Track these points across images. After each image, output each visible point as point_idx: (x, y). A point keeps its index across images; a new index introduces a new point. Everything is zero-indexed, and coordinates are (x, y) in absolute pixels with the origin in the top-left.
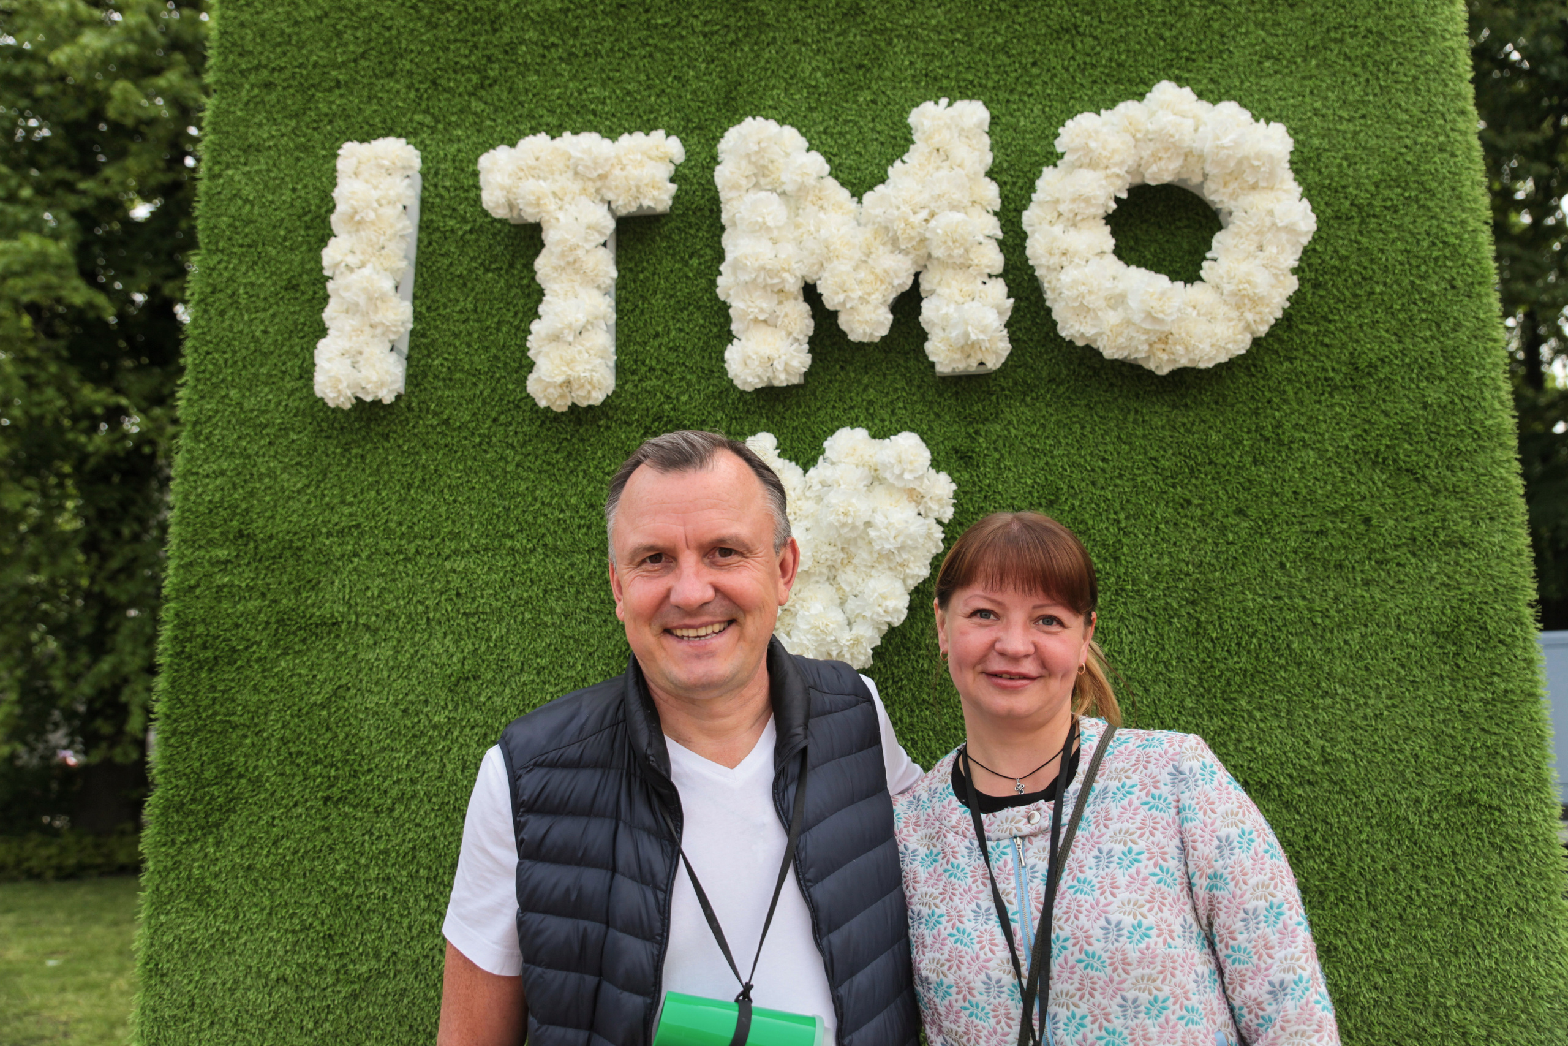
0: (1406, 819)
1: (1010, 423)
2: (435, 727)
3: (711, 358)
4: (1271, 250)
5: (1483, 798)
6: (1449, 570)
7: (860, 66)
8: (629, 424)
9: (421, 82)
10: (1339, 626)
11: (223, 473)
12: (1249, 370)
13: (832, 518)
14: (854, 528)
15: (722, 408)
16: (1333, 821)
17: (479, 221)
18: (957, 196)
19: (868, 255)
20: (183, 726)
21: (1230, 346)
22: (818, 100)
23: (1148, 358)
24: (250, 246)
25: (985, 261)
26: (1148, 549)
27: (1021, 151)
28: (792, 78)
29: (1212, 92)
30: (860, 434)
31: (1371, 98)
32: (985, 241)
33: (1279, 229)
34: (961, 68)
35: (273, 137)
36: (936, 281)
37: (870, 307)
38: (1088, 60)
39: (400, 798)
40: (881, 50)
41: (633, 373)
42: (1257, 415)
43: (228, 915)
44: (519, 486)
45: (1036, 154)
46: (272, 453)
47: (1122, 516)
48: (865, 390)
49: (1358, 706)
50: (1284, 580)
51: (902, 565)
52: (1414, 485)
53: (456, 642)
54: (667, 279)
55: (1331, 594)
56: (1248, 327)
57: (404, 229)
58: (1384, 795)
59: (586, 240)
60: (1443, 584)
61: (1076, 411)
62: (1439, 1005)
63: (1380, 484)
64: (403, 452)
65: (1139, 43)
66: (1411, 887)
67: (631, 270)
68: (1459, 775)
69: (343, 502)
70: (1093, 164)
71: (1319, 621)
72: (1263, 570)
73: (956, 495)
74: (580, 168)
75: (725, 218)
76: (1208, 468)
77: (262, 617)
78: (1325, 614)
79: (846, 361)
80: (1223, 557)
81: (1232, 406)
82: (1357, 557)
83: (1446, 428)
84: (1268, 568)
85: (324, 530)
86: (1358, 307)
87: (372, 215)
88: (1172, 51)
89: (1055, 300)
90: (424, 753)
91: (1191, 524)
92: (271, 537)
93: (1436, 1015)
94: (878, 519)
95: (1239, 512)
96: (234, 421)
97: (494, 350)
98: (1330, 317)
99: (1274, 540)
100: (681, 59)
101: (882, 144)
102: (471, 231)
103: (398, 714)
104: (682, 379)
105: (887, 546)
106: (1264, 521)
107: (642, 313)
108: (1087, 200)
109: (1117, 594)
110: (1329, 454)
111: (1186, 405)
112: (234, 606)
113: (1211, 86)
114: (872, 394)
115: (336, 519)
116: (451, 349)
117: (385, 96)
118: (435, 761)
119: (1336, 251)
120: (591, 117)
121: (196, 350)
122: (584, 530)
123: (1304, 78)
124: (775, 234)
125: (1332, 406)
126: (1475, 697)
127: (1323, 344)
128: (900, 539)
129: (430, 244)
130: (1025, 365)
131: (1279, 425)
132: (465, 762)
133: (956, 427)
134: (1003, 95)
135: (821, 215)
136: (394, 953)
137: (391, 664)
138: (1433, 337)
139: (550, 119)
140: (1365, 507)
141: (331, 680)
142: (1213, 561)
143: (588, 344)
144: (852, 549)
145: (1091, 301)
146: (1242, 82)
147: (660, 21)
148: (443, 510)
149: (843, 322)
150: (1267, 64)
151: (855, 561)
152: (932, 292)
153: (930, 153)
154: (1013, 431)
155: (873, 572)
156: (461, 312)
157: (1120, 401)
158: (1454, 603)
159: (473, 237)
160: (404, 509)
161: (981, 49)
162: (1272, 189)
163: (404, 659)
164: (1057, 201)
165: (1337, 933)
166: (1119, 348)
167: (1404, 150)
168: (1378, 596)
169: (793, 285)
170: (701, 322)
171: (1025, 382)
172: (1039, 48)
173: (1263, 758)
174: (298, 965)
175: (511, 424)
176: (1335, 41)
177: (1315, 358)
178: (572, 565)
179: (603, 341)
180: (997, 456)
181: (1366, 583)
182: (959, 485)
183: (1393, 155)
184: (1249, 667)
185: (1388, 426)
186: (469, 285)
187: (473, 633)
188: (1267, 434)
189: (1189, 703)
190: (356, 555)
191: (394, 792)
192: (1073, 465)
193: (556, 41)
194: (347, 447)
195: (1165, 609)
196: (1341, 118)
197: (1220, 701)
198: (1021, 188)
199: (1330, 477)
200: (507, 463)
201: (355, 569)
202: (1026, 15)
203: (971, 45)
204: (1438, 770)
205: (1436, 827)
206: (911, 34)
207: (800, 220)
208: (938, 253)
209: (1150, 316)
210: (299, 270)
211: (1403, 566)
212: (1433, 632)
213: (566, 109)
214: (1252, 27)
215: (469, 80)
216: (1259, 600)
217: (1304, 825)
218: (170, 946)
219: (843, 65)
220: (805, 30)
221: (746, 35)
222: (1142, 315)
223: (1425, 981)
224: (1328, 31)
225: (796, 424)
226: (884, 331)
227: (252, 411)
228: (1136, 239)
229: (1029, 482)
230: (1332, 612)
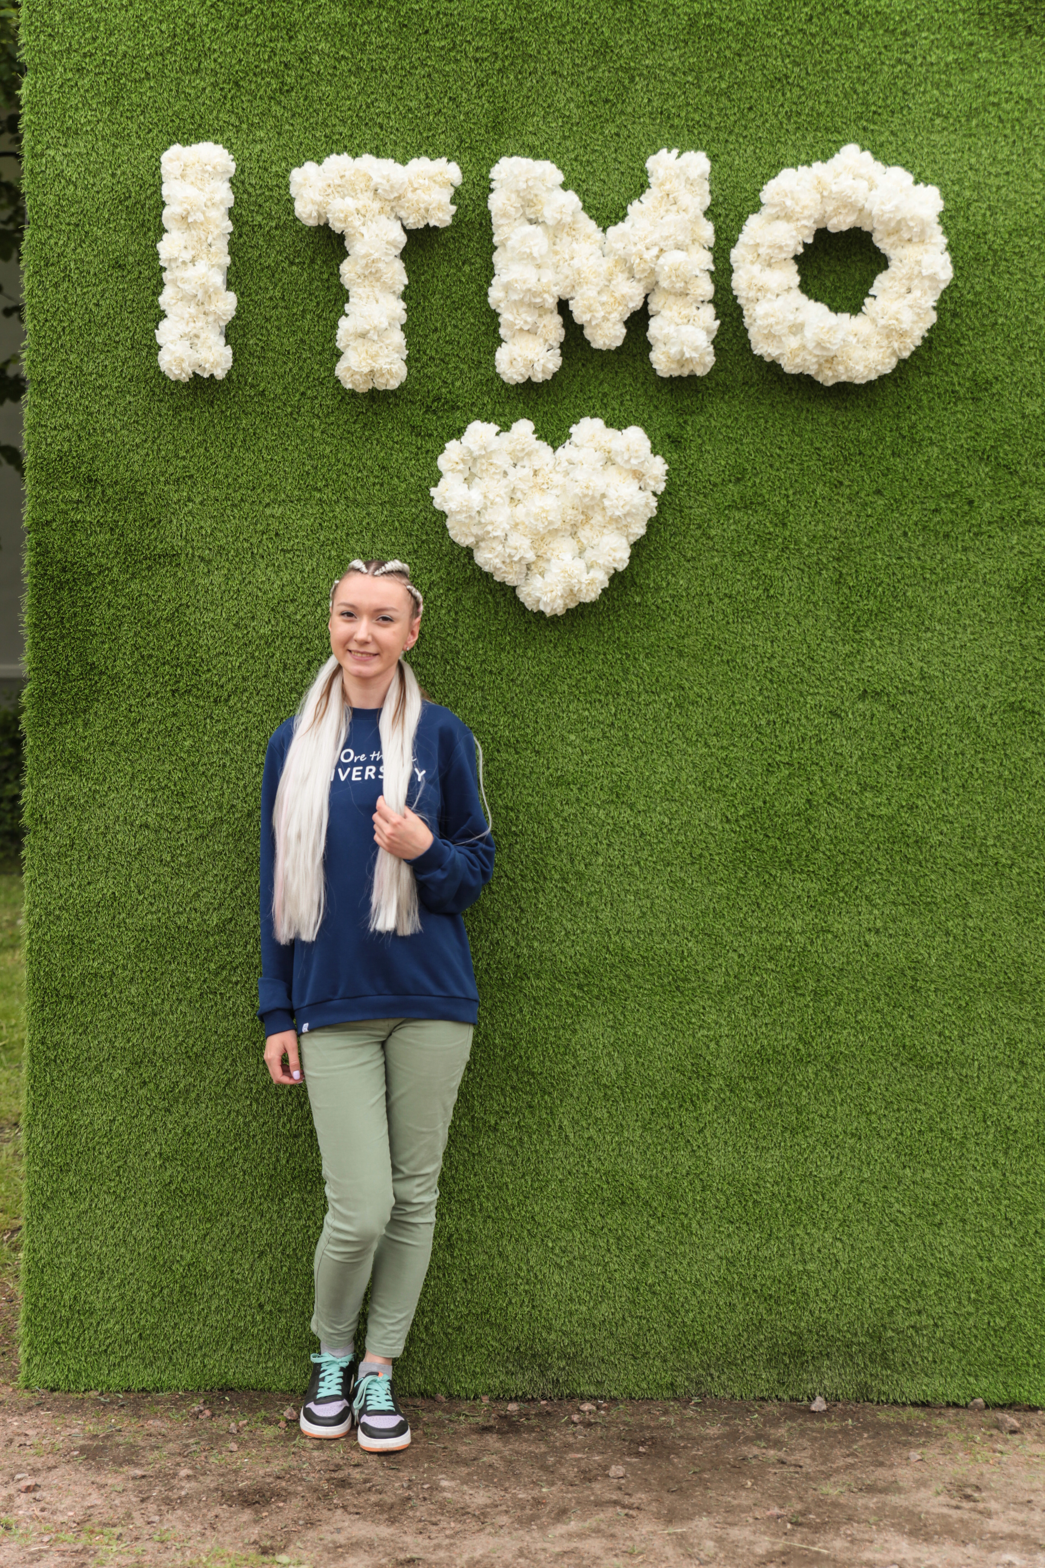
0: (975, 719)
1: (711, 415)
2: (261, 638)
3: (479, 351)
4: (917, 293)
5: (1029, 706)
6: (1025, 541)
7: (607, 101)
8: (413, 403)
9: (224, 82)
10: (943, 580)
11: (68, 427)
12: (895, 380)
13: (578, 491)
14: (593, 498)
15: (488, 393)
16: (923, 719)
17: (283, 218)
18: (681, 238)
19: (610, 281)
20: (50, 634)
21: (879, 368)
22: (571, 129)
23: (817, 373)
24: (78, 225)
25: (699, 291)
26: (808, 518)
27: (734, 187)
28: (549, 107)
29: (891, 143)
30: (598, 423)
31: (1015, 157)
32: (701, 275)
33: (923, 278)
34: (690, 108)
35: (89, 122)
36: (661, 304)
37: (610, 325)
38: (794, 108)
39: (234, 692)
40: (624, 87)
41: (417, 360)
42: (899, 418)
43: (97, 779)
44: (324, 449)
45: (746, 191)
46: (112, 412)
47: (791, 492)
48: (601, 384)
49: (950, 639)
50: (906, 545)
51: (626, 526)
52: (1008, 477)
53: (276, 572)
54: (444, 282)
55: (939, 557)
56: (894, 353)
57: (226, 228)
58: (961, 702)
59: (387, 254)
60: (1021, 552)
61: (762, 408)
62: (982, 844)
63: (983, 476)
64: (226, 416)
65: (836, 95)
66: (973, 766)
67: (414, 272)
68: (1015, 689)
69: (177, 456)
70: (787, 216)
71: (928, 576)
72: (891, 536)
73: (668, 473)
74: (380, 191)
75: (496, 240)
76: (858, 458)
77: (111, 548)
78: (933, 571)
79: (587, 360)
80: (862, 526)
81: (881, 409)
82: (960, 530)
83: (1037, 434)
84: (895, 536)
85: (162, 479)
86: (984, 334)
87: (202, 218)
88: (863, 104)
89: (751, 324)
90: (253, 657)
91: (841, 500)
92: (116, 483)
93: (980, 852)
94: (611, 493)
95: (878, 492)
96: (75, 382)
97: (300, 334)
98: (962, 341)
99: (901, 514)
100: (455, 81)
101: (622, 173)
102: (276, 228)
103: (231, 627)
104: (456, 368)
105: (617, 513)
106: (895, 500)
107: (424, 309)
108: (781, 248)
109: (783, 551)
110: (949, 451)
111: (846, 407)
112: (87, 539)
113: (892, 138)
114: (606, 388)
115: (171, 470)
116: (264, 332)
117: (192, 92)
118: (261, 664)
119: (972, 287)
120: (379, 131)
121: (35, 318)
122: (378, 487)
123: (965, 135)
124: (539, 261)
125: (955, 413)
126: (1033, 635)
127: (954, 363)
128: (627, 508)
129: (240, 236)
130: (726, 370)
131: (913, 426)
132: (285, 665)
133: (669, 417)
134: (723, 136)
135: (575, 245)
136: (233, 806)
137: (223, 588)
138: (1036, 362)
139: (341, 129)
140: (970, 491)
141: (174, 599)
142: (856, 529)
143: (388, 342)
144: (590, 513)
145: (777, 330)
146: (916, 136)
147: (437, 44)
148: (262, 466)
149: (588, 333)
150: (938, 121)
151: (592, 522)
152: (658, 313)
153: (662, 197)
154: (713, 423)
155: (605, 531)
156: (271, 299)
157: (796, 401)
158: (1026, 566)
159: (278, 232)
160: (229, 464)
161: (707, 91)
162: (922, 242)
163: (234, 584)
164: (757, 245)
165: (919, 796)
166: (797, 366)
167: (1034, 205)
168: (972, 559)
169: (551, 302)
170: (472, 321)
171: (725, 384)
172: (755, 95)
173: (878, 674)
174: (157, 815)
175: (316, 398)
176: (994, 104)
177: (947, 374)
178: (368, 514)
179: (398, 338)
180: (700, 441)
181: (965, 549)
182: (670, 463)
183: (1026, 208)
184: (875, 608)
185: (995, 431)
186: (277, 276)
187: (289, 565)
188: (904, 433)
189: (829, 633)
190: (190, 500)
191: (230, 686)
192: (758, 450)
193: (347, 55)
194: (177, 410)
195: (817, 564)
196: (990, 173)
197: (851, 633)
198: (732, 220)
199: (947, 469)
200: (314, 430)
201: (190, 512)
202: (746, 64)
203: (700, 87)
204: (1000, 686)
205: (995, 725)
206: (651, 75)
207: (557, 248)
208: (664, 284)
209: (819, 345)
210: (125, 251)
211: (993, 537)
212: (1009, 587)
213: (356, 121)
214: (929, 87)
215: (269, 84)
216: (886, 559)
217: (904, 722)
218: (51, 802)
219: (592, 99)
220: (562, 63)
221: (512, 64)
222: (814, 344)
223: (975, 829)
224: (989, 94)
225: (546, 409)
226: (619, 343)
227: (91, 374)
228: (820, 270)
229: (723, 463)
230: (938, 570)
